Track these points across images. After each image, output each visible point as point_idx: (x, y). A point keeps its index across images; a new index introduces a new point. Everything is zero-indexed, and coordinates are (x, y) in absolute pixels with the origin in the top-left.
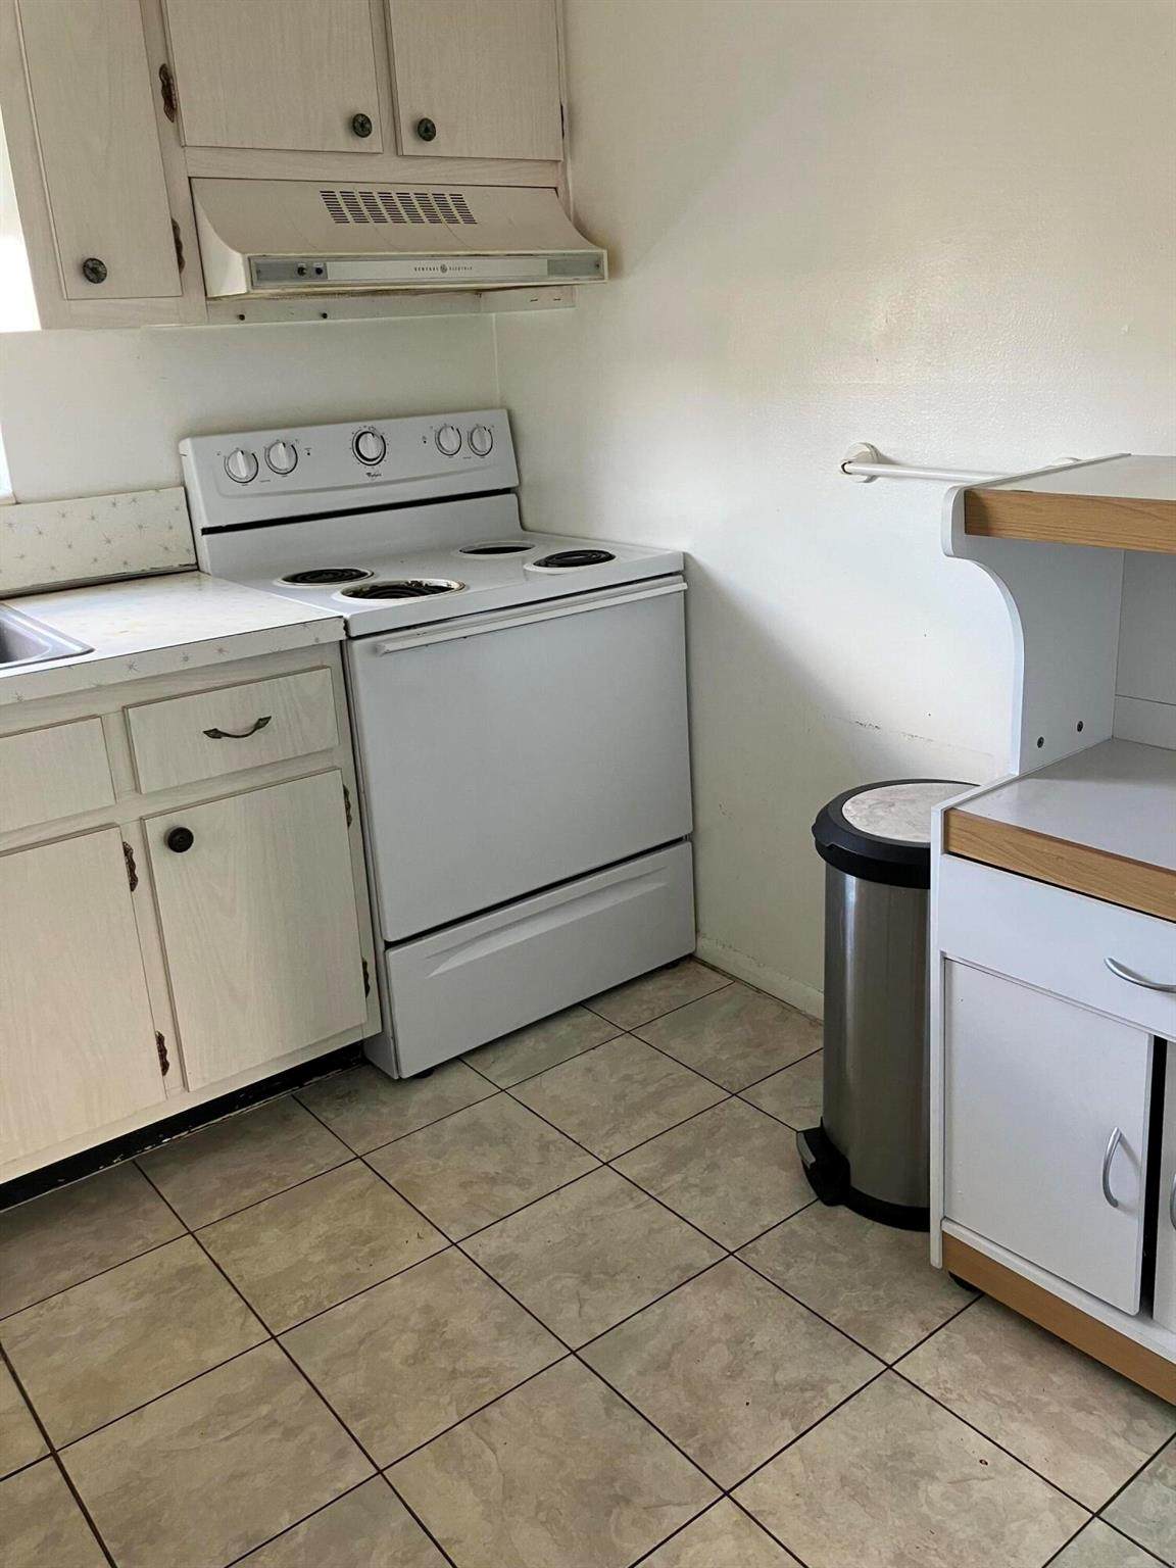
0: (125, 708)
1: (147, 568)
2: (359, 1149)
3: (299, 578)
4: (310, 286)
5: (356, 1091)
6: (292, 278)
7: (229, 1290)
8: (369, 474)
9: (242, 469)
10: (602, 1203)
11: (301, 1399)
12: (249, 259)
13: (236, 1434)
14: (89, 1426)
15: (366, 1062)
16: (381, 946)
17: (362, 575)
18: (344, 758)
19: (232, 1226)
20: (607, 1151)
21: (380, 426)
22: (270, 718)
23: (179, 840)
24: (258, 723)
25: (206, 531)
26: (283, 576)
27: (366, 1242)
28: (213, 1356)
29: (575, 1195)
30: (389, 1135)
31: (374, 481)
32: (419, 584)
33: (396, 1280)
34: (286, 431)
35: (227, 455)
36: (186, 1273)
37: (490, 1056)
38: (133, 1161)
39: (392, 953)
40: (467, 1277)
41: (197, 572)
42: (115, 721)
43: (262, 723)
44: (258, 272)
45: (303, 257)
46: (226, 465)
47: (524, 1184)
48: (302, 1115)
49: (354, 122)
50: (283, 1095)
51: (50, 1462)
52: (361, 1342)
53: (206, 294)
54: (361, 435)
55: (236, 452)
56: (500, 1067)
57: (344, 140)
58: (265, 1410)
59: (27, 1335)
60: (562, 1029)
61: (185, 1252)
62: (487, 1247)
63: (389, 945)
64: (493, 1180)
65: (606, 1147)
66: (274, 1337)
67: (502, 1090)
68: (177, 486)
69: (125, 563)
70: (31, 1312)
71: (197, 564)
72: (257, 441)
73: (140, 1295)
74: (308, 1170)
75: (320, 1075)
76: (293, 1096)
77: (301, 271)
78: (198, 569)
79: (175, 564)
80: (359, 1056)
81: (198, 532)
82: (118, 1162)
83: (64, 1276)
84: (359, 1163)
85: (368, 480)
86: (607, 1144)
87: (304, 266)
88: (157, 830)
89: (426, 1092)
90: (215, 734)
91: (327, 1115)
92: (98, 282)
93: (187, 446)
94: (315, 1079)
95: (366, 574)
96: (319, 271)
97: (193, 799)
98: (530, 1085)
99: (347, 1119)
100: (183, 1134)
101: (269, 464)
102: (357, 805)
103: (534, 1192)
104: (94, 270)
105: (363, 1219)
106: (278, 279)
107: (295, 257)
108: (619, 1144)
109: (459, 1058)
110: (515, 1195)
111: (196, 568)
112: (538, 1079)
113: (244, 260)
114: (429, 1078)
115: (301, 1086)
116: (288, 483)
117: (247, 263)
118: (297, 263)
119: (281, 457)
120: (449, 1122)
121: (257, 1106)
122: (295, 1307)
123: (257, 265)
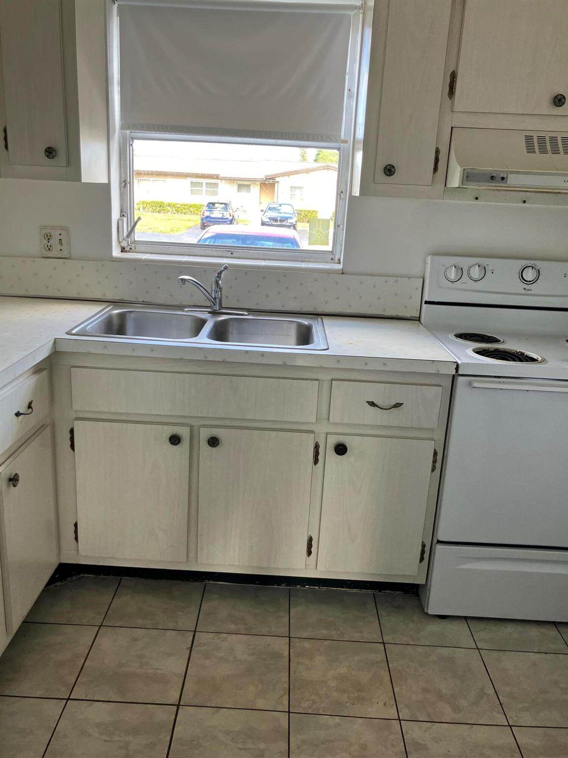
0: (332, 380)
1: (394, 314)
2: (386, 639)
3: (463, 336)
4: (495, 186)
5: (404, 608)
6: (486, 181)
7: (286, 676)
8: (525, 289)
9: (452, 275)
10: (493, 748)
11: (280, 753)
12: (464, 170)
13: (245, 749)
14: (196, 702)
15: (417, 595)
16: (435, 541)
17: (496, 341)
18: (440, 436)
19: (307, 645)
20: (516, 719)
21: (539, 264)
22: (403, 404)
23: (341, 449)
24: (395, 405)
25: (426, 302)
26: (455, 333)
27: (359, 691)
28: (260, 704)
29: (481, 735)
30: (405, 639)
31: (527, 293)
32: (523, 354)
33: (360, 720)
34: (482, 259)
35: (448, 266)
36: (276, 656)
37: (482, 625)
38: (290, 589)
39: (439, 547)
40: (394, 743)
41: (418, 321)
42: (326, 385)
43: (398, 405)
44: (467, 177)
45: (496, 171)
46: (445, 271)
47: (456, 709)
48: (371, 606)
49: (555, 99)
50: (370, 591)
51: (175, 708)
52: (323, 743)
53: (445, 186)
54: (526, 268)
55: (452, 266)
56: (484, 634)
57: (547, 108)
58: (262, 746)
59: (204, 645)
60: (534, 632)
61: (280, 645)
62: (415, 732)
63: (439, 542)
64: (441, 697)
65: (516, 716)
66: (289, 712)
67: (479, 649)
68: (421, 278)
69: (384, 310)
70: (211, 635)
71: (419, 317)
72: (465, 262)
73: (253, 654)
74: (357, 636)
75: (392, 590)
76: (374, 595)
77: (492, 178)
78: (419, 320)
79: (408, 315)
80: (415, 590)
81: (423, 302)
82: (283, 586)
83: (233, 627)
84: (381, 647)
85: (524, 292)
86: (518, 715)
87: (495, 175)
88: (333, 441)
89: (436, 627)
90: (372, 404)
91: (382, 613)
92: (390, 176)
93: (429, 259)
94: (387, 591)
95: (499, 341)
96: (503, 178)
97: (353, 431)
98: (496, 654)
99: (391, 620)
100: (316, 587)
101: (469, 274)
102: (439, 461)
103: (457, 717)
104: (390, 170)
105: (365, 677)
106: (478, 181)
107: (491, 170)
108: (526, 719)
109: (466, 618)
110: (448, 713)
111: (418, 319)
112: (502, 653)
113: (461, 170)
114: (443, 620)
115: (380, 591)
116: (478, 286)
117: (462, 172)
118: (491, 173)
119: (476, 273)
120: (440, 650)
121: (355, 590)
122: (307, 703)
123: (468, 173)
